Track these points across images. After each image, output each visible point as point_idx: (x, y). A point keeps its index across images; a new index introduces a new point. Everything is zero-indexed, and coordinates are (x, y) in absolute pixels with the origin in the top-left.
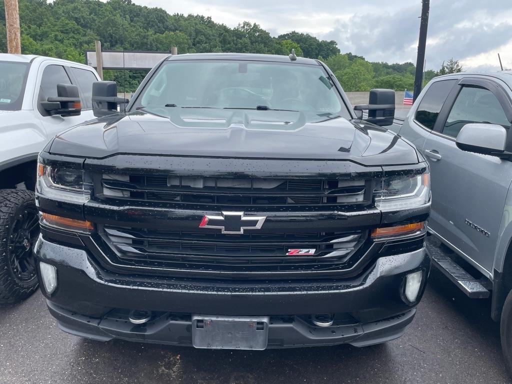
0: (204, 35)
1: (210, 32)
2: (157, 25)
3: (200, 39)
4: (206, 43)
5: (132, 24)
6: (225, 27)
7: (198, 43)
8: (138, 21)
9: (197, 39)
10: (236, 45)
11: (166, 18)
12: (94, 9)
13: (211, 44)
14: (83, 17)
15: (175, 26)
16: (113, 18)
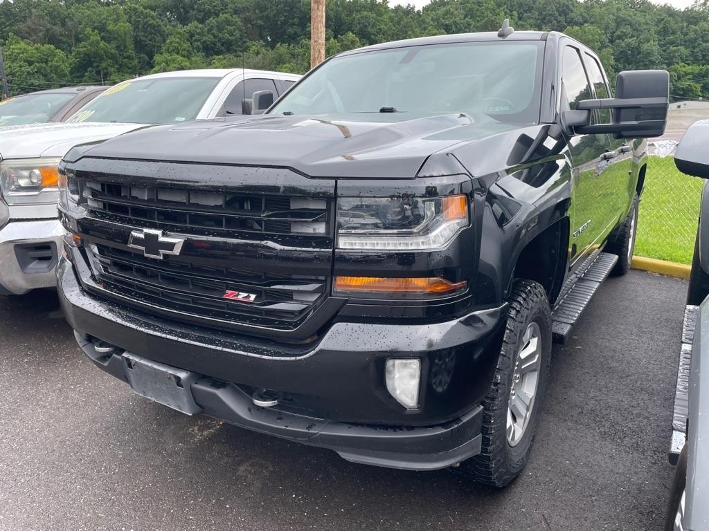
0: (631, 25)
1: (642, 20)
2: (556, 20)
3: (622, 32)
4: (632, 36)
5: (521, 22)
6: (669, 8)
7: (619, 37)
8: (529, 18)
9: (618, 33)
10: (686, 34)
11: (571, 7)
12: (470, 10)
13: (641, 37)
14: (455, 22)
15: (583, 17)
16: (493, 18)
